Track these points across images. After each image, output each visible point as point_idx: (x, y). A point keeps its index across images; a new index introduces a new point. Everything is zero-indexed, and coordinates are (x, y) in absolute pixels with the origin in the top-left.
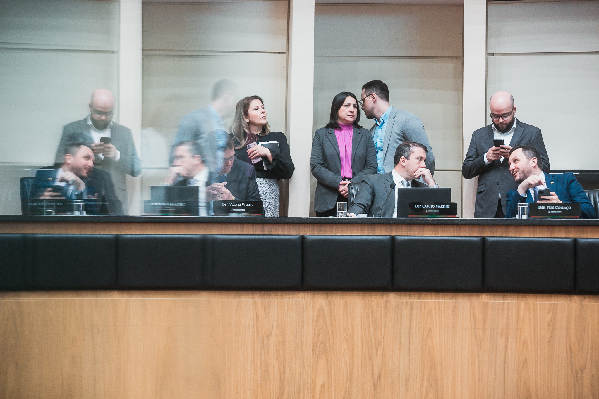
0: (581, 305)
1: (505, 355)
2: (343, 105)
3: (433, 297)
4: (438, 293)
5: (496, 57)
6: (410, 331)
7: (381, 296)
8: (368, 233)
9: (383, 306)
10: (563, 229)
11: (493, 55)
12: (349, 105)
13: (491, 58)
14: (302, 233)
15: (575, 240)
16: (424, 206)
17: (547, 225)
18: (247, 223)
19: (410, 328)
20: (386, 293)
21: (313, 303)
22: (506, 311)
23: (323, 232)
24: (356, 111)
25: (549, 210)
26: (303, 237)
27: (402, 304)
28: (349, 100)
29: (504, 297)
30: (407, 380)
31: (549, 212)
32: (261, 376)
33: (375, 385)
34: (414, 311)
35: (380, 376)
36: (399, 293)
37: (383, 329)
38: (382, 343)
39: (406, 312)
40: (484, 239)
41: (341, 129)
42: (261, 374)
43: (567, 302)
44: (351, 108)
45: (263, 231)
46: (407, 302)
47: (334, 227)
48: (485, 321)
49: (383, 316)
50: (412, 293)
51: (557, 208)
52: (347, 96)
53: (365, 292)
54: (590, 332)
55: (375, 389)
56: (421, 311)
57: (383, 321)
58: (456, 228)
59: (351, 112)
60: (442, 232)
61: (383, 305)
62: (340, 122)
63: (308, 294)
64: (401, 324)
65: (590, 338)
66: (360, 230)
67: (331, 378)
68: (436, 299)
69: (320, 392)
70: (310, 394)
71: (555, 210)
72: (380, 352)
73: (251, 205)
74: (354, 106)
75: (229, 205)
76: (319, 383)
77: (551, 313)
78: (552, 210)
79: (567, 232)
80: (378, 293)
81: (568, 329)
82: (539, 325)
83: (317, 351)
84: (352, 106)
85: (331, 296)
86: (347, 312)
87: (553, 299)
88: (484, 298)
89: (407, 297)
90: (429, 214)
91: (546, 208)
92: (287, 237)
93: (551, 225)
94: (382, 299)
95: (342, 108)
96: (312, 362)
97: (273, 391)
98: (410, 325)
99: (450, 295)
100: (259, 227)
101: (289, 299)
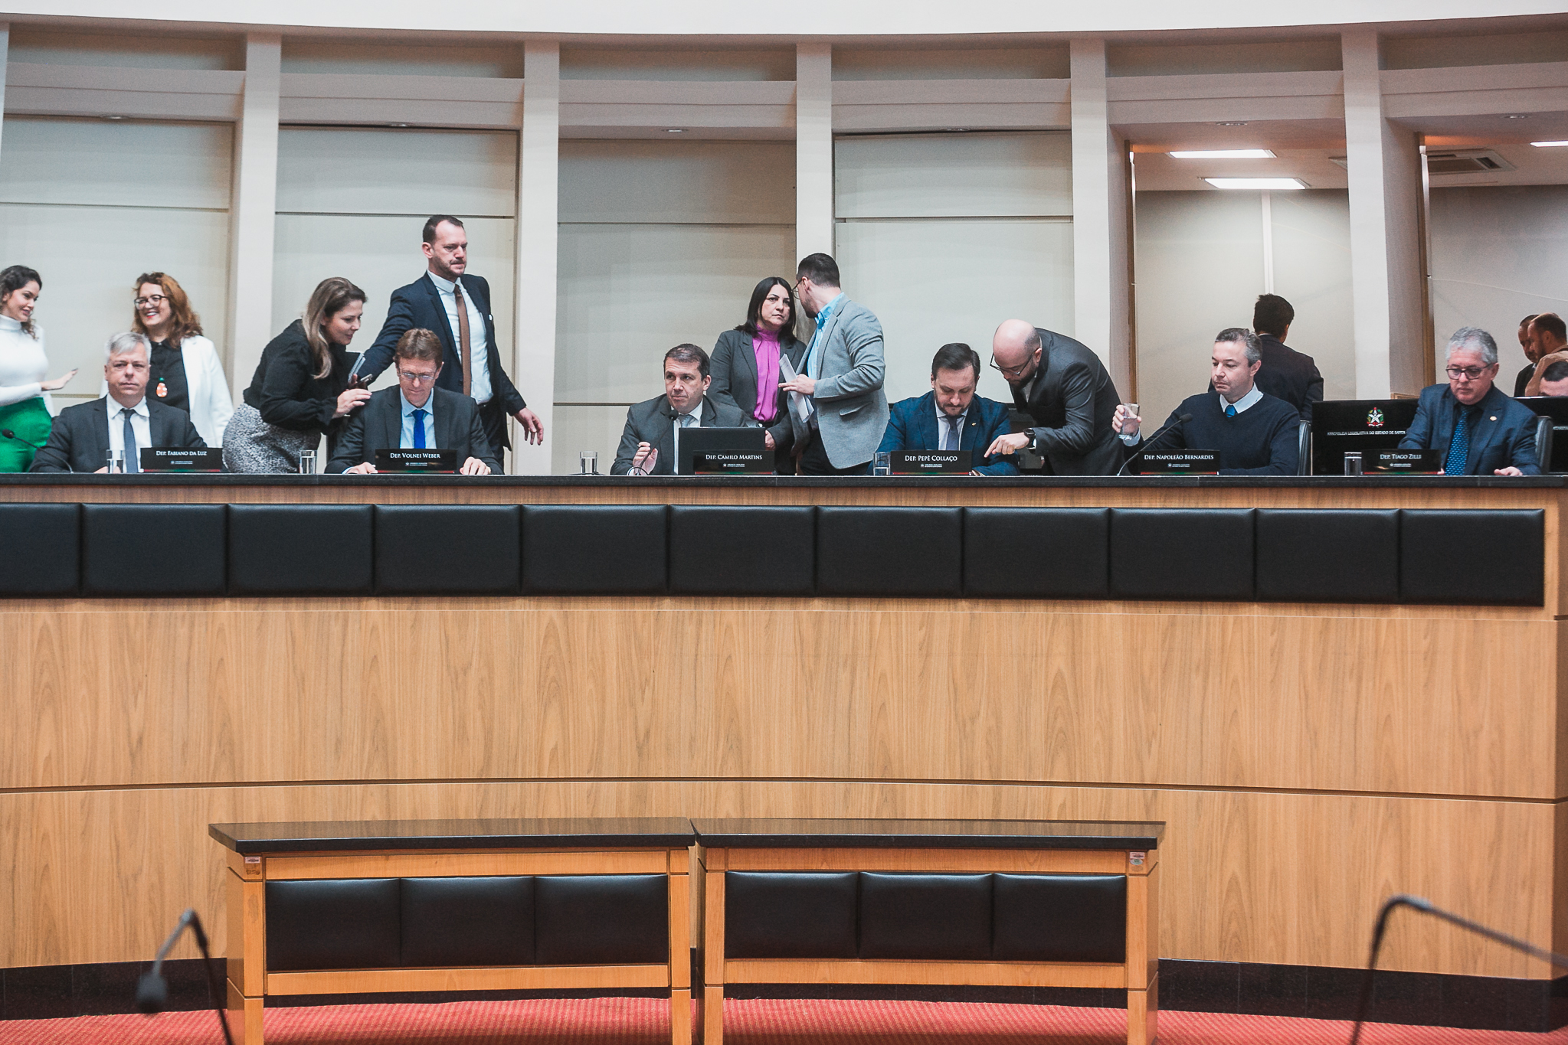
0: (973, 616)
1: (851, 697)
2: (768, 297)
3: (734, 605)
4: (741, 599)
5: (848, 224)
6: (696, 660)
7: (649, 604)
8: (629, 500)
9: (652, 621)
10: (944, 493)
11: (844, 220)
12: (776, 298)
13: (841, 225)
14: (521, 502)
15: (963, 510)
16: (720, 457)
17: (918, 487)
18: (429, 485)
19: (696, 655)
20: (657, 598)
21: (539, 616)
22: (852, 627)
23: (553, 500)
24: (787, 309)
25: (921, 462)
26: (521, 508)
27: (684, 616)
28: (778, 290)
29: (848, 604)
30: (693, 739)
31: (922, 465)
32: (454, 734)
33: (640, 748)
34: (704, 628)
35: (647, 734)
36: (678, 598)
37: (653, 657)
38: (652, 681)
39: (690, 629)
40: (816, 510)
41: (761, 339)
42: (454, 730)
43: (949, 610)
44: (780, 304)
45: (456, 497)
46: (692, 613)
47: (571, 491)
48: (817, 643)
49: (652, 637)
50: (700, 598)
51: (934, 458)
52: (776, 283)
53: (624, 598)
54: (986, 659)
55: (640, 755)
56: (715, 627)
57: (652, 643)
58: (771, 492)
59: (778, 310)
60: (748, 499)
61: (652, 618)
62: (760, 325)
63: (530, 601)
64: (682, 649)
65: (986, 668)
66: (614, 494)
67: (569, 737)
68: (739, 608)
69: (551, 761)
70: (534, 763)
71: (931, 462)
72: (648, 694)
73: (438, 456)
74: (785, 301)
75: (402, 456)
76: (549, 745)
77: (924, 629)
78: (926, 462)
79: (949, 498)
80: (645, 598)
81: (951, 654)
82: (904, 649)
83: (546, 693)
84: (781, 300)
85: (567, 605)
86: (594, 630)
87: (928, 606)
88: (817, 606)
89: (693, 605)
90: (728, 470)
91: (917, 458)
92: (495, 508)
93: (925, 487)
94: (651, 608)
95: (766, 302)
96: (537, 711)
97: (474, 759)
98: (696, 650)
99: (761, 601)
100: (449, 492)
101: (500, 608)
